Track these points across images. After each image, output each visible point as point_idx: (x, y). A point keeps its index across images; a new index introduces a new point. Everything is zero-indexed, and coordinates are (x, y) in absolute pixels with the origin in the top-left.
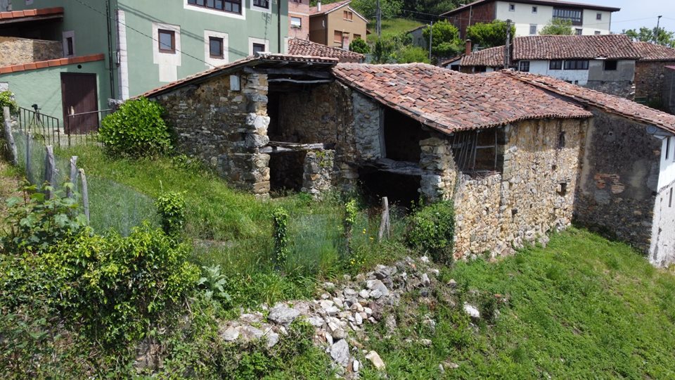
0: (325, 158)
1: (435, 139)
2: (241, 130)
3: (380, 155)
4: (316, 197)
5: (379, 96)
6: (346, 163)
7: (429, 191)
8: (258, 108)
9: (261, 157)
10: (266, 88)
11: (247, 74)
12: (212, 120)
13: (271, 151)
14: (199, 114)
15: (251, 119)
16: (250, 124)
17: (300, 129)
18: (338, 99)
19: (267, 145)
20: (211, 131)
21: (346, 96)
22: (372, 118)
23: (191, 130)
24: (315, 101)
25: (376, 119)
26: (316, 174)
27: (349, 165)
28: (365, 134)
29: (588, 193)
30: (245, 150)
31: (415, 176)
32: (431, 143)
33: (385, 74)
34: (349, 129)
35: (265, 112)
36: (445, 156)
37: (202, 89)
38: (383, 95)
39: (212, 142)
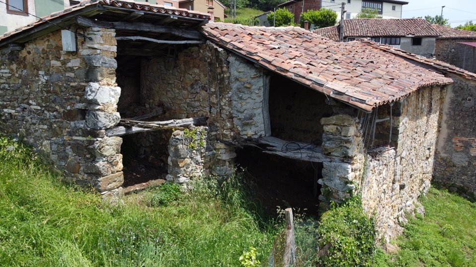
0: (196, 137)
1: (346, 117)
2: (80, 106)
3: (263, 133)
4: (185, 186)
5: (265, 60)
6: (222, 142)
7: (334, 184)
8: (102, 76)
9: (108, 142)
10: (114, 49)
11: (85, 28)
12: (42, 92)
13: (124, 133)
14: (25, 83)
15: (91, 90)
16: (90, 98)
17: (165, 100)
18: (210, 64)
19: (119, 125)
20: (42, 107)
21: (221, 61)
22: (253, 87)
23: (16, 105)
24: (182, 66)
25: (259, 89)
26: (184, 158)
27: (225, 144)
28: (244, 107)
29: (446, 155)
30: (86, 133)
31: (313, 162)
32: (339, 122)
33: (262, 36)
34: (224, 101)
35: (114, 81)
36: (355, 137)
37: (28, 50)
38: (270, 59)
39: (42, 121)
